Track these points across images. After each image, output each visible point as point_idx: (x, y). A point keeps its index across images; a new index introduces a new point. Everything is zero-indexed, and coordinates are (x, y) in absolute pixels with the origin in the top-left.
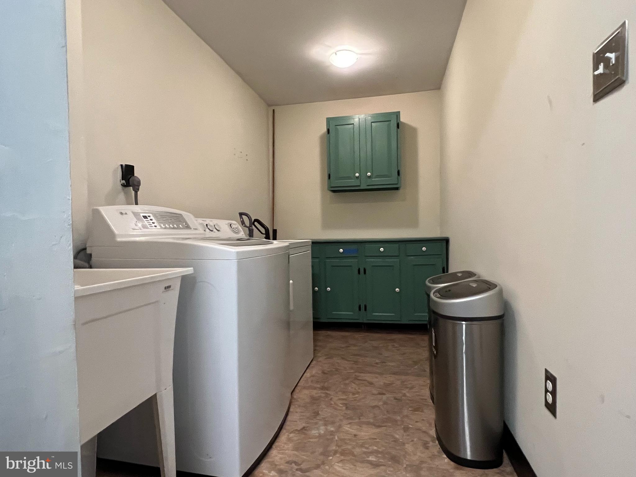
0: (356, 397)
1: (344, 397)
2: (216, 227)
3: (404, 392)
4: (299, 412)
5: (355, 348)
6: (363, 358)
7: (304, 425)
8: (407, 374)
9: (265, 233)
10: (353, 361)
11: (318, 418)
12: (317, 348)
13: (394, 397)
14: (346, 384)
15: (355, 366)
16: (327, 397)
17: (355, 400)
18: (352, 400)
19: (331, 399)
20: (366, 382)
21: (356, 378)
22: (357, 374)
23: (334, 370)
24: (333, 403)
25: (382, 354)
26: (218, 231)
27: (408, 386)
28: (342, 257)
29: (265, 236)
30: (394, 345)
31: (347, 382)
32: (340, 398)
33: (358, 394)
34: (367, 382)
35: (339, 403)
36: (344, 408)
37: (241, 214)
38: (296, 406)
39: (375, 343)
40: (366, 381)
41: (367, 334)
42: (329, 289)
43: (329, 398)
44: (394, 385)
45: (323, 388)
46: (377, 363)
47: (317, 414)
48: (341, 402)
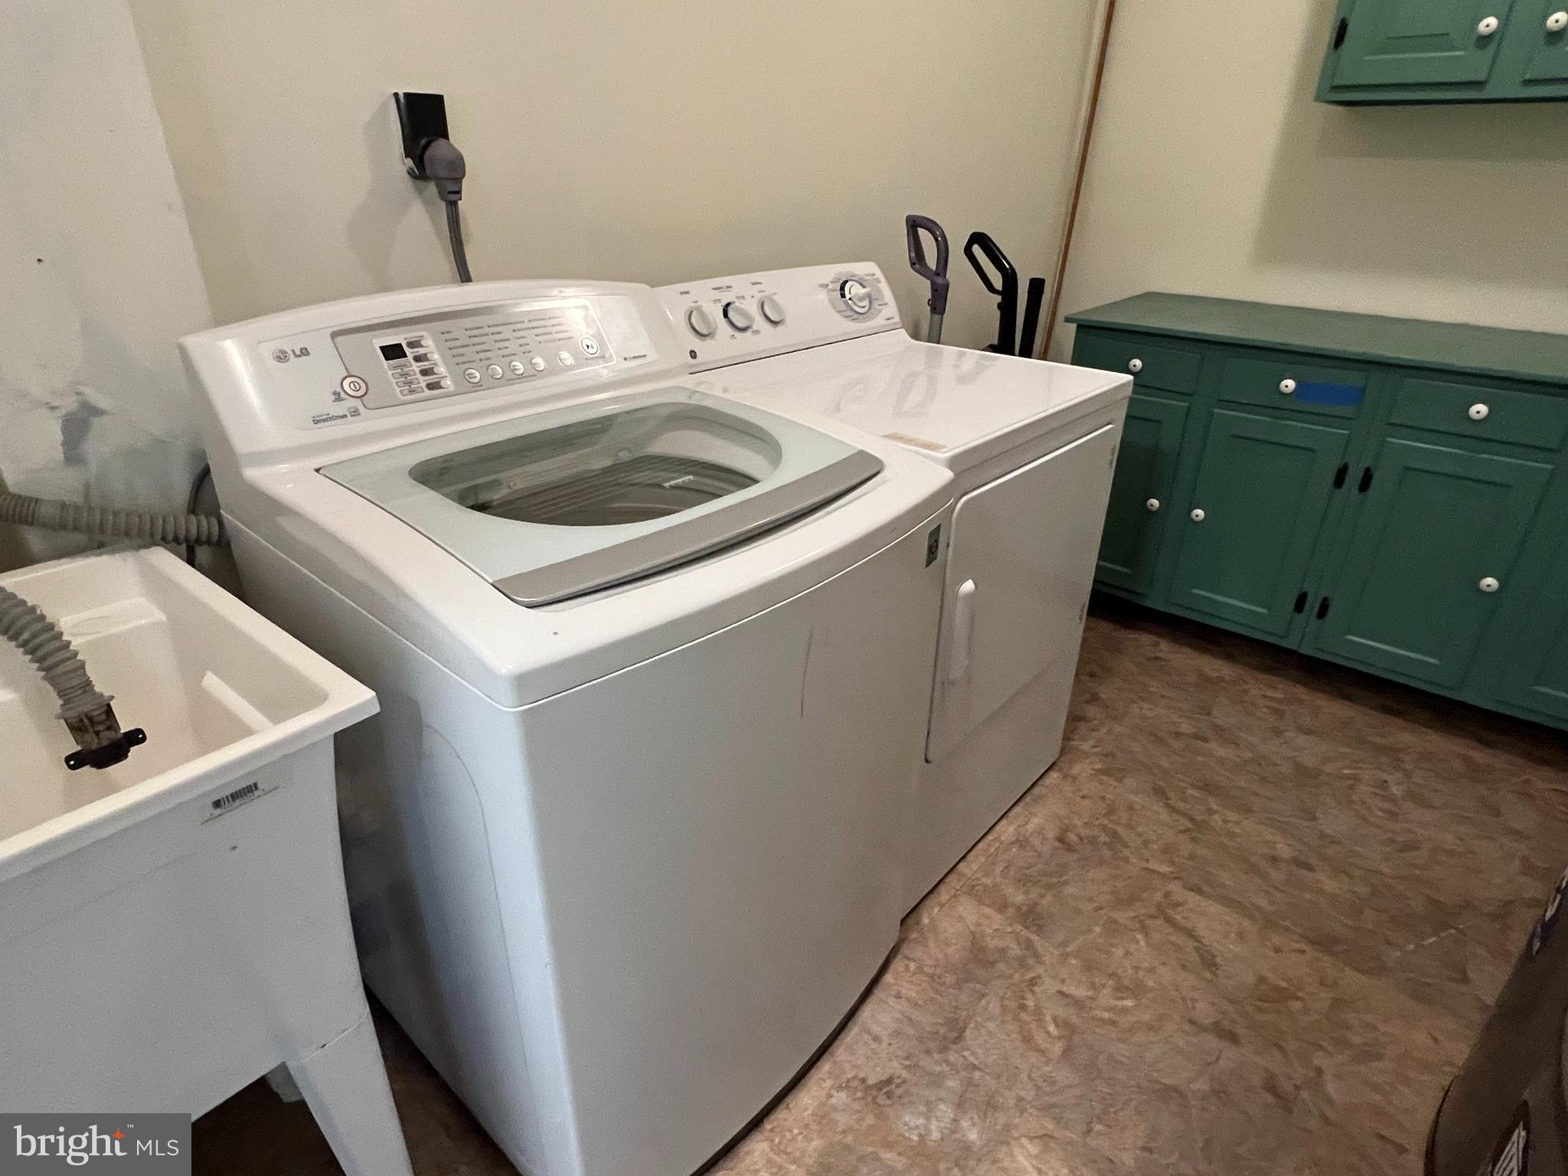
0: (1124, 1010)
1: (1081, 992)
2: (766, 308)
3: (1319, 1060)
4: (908, 1000)
5: (1220, 751)
6: (1232, 816)
7: (895, 1067)
8: (1374, 967)
9: (1001, 289)
10: (1191, 819)
11: (952, 1057)
12: (1092, 711)
13: (1266, 1070)
14: (1113, 929)
15: (1186, 847)
16: (1022, 963)
17: (1113, 1023)
18: (1102, 1020)
19: (1033, 982)
20: (1191, 944)
21: (1164, 912)
22: (1175, 887)
23: (1104, 838)
24: (1030, 1003)
25: (1314, 818)
26: (775, 323)
27: (1357, 1040)
28: (1280, 407)
29: (998, 298)
30: (1383, 784)
31: (1122, 916)
32: (1065, 989)
33: (1136, 997)
34: (1197, 949)
35: (1054, 1009)
36: (1057, 1048)
37: (914, 224)
38: (913, 966)
39: (1311, 750)
40: (1196, 939)
41: (1300, 691)
42: (1199, 513)
43: (1031, 975)
44: (1297, 1005)
45: (1030, 917)
46: (1274, 860)
47: (955, 1033)
48: (1061, 1012)
